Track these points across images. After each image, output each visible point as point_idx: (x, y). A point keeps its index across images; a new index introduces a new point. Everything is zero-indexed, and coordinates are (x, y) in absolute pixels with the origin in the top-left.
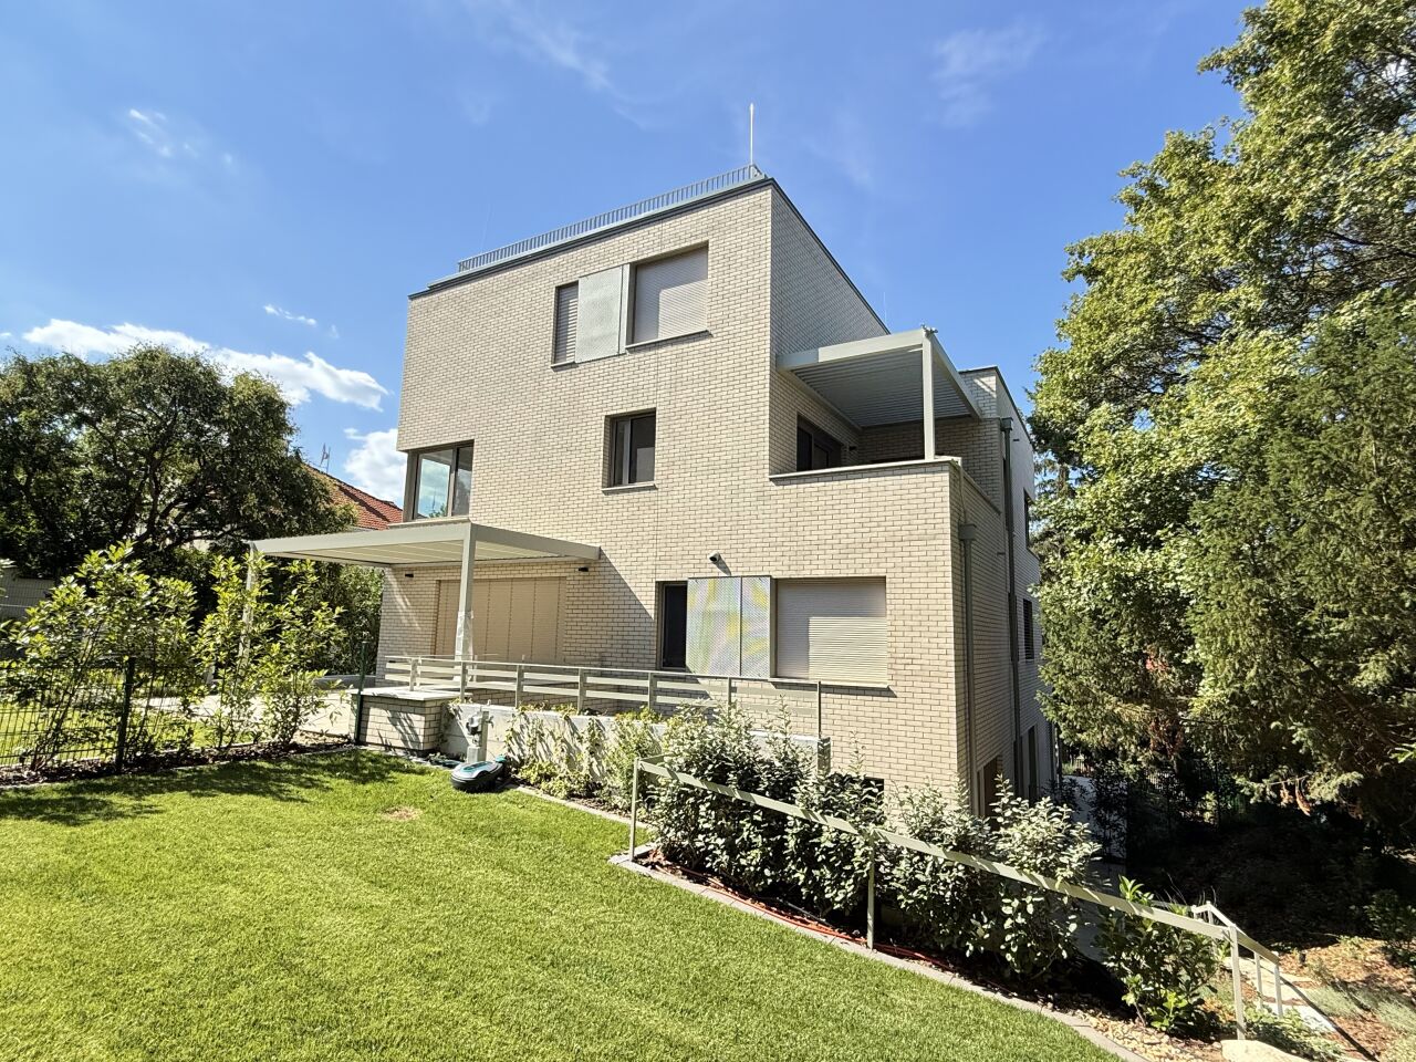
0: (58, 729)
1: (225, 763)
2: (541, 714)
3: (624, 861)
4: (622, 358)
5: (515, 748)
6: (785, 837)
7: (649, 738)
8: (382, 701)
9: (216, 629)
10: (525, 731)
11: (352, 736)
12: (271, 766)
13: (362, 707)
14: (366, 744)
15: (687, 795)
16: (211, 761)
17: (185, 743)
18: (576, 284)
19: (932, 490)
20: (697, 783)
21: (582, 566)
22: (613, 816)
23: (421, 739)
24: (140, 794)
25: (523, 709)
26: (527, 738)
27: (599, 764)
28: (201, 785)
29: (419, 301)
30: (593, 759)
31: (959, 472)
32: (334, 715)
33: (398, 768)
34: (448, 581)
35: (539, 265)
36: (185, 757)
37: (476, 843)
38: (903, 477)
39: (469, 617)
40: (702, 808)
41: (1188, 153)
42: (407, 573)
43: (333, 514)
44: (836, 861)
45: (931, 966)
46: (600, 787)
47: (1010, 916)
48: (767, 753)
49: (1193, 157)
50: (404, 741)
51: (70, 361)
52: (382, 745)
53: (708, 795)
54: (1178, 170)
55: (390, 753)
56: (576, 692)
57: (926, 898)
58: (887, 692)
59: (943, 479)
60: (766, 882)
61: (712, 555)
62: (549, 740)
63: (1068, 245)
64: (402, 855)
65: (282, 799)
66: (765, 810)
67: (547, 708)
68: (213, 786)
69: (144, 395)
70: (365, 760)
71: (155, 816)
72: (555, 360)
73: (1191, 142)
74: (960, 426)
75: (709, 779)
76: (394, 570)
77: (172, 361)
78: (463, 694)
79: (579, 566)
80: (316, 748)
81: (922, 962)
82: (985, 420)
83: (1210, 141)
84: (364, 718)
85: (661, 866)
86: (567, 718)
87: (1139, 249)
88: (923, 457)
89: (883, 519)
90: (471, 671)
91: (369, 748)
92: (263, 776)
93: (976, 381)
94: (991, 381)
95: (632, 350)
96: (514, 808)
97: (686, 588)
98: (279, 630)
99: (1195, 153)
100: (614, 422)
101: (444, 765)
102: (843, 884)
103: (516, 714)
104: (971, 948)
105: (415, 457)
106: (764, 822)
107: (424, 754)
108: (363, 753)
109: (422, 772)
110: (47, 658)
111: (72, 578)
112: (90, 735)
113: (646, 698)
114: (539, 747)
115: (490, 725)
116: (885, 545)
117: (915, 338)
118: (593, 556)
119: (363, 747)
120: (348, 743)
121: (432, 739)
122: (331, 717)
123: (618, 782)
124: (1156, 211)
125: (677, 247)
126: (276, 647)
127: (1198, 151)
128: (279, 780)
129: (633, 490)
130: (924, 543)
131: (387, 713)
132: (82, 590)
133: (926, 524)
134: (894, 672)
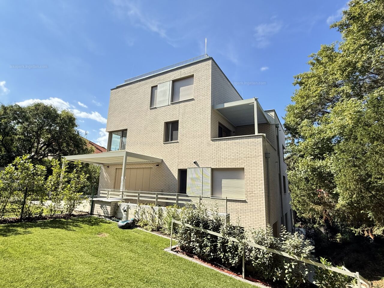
0: (4, 208)
1: (52, 219)
2: (144, 206)
3: (168, 250)
4: (169, 106)
5: (137, 216)
6: (217, 243)
7: (176, 213)
8: (98, 202)
9: (52, 180)
10: (140, 211)
11: (90, 212)
12: (66, 221)
13: (93, 203)
15: (188, 230)
16: (48, 219)
17: (41, 214)
18: (157, 86)
19: (258, 143)
20: (191, 226)
21: (157, 164)
22: (165, 237)
23: (109, 213)
24: (26, 228)
25: (139, 205)
26: (140, 213)
27: (161, 221)
28: (44, 225)
29: (114, 91)
30: (160, 220)
31: (265, 138)
32: (85, 206)
33: (102, 221)
34: (119, 168)
35: (147, 81)
36: (41, 218)
37: (125, 244)
38: (249, 139)
39: (125, 178)
40: (192, 234)
41: (328, 50)
42: (108, 166)
43: (87, 149)
44: (232, 251)
45: (262, 285)
46: (161, 228)
47: (287, 269)
48: (211, 218)
49: (329, 51)
50: (105, 214)
51: (16, 106)
52: (98, 215)
53: (194, 230)
54: (325, 55)
55: (101, 217)
56: (155, 200)
57: (260, 263)
58: (245, 201)
59: (260, 140)
60: (211, 257)
61: (194, 161)
62: (147, 214)
63: (294, 76)
64: (102, 247)
65: (68, 230)
66: (212, 235)
67: (146, 204)
68: (48, 226)
70: (93, 219)
71: (30, 234)
72: (151, 106)
73: (328, 47)
74: (265, 126)
75: (194, 225)
76: (104, 165)
78: (122, 200)
79: (156, 164)
80: (79, 216)
81: (259, 283)
82: (271, 124)
83: (334, 47)
84: (93, 207)
85: (179, 252)
86: (152, 207)
87: (315, 76)
88: (255, 134)
89: (243, 151)
90: (124, 194)
91: (94, 216)
92: (63, 223)
93: (268, 113)
94: (273, 114)
95: (172, 104)
96: (136, 234)
97: (187, 171)
98: (70, 181)
99: (330, 50)
100: (167, 124)
101: (116, 221)
102: (235, 258)
103: (137, 206)
104: (275, 279)
105: (111, 133)
106: (211, 239)
107: (110, 218)
108: (93, 217)
109: (109, 223)
110: (2, 187)
111: (11, 164)
112: (13, 210)
113: (175, 202)
114: (144, 216)
115: (129, 209)
116: (244, 159)
117: (252, 101)
118: (160, 161)
119: (93, 216)
120: (88, 214)
121: (113, 213)
122: (84, 206)
123: (167, 226)
124: (319, 66)
125: (185, 76)
126: (69, 185)
127: (331, 49)
128: (67, 224)
129: (172, 143)
130: (255, 158)
131: (100, 205)
132: (14, 168)
133: (256, 153)
134: (247, 196)
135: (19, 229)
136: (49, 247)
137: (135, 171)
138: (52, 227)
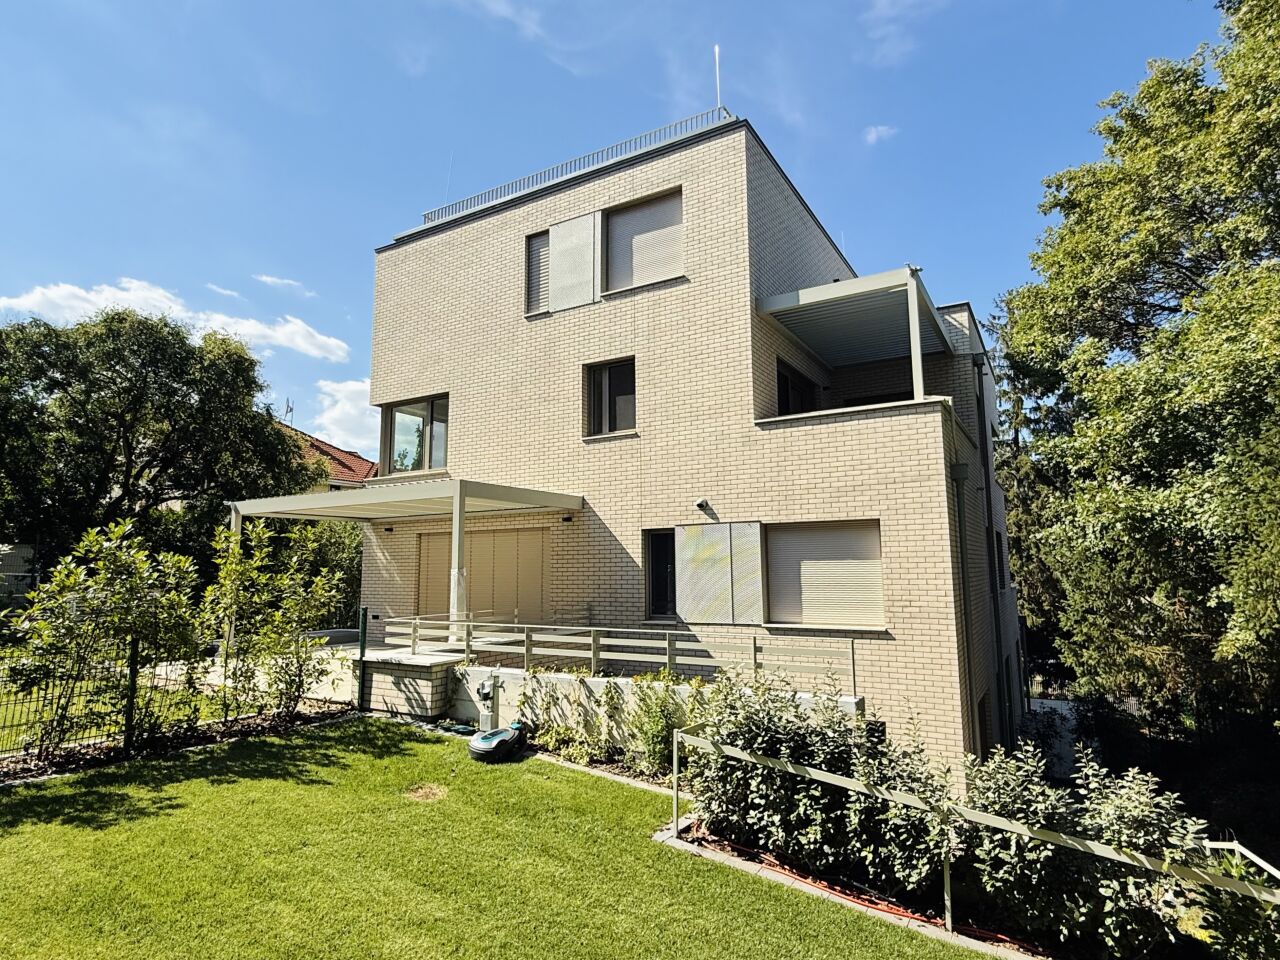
0: (63, 717)
1: (233, 740)
2: (552, 676)
3: (667, 837)
4: (597, 306)
5: (528, 712)
6: (845, 812)
7: (671, 701)
8: (385, 667)
9: (218, 603)
10: (538, 694)
11: (356, 702)
12: (283, 742)
13: (365, 672)
14: (371, 711)
15: (734, 769)
16: (218, 739)
17: (191, 722)
18: (546, 232)
19: (925, 430)
20: (745, 756)
21: (566, 516)
22: (640, 784)
23: (429, 704)
24: (158, 784)
25: (535, 672)
26: (540, 703)
27: (619, 727)
28: (217, 769)
29: (385, 254)
30: (612, 724)
31: (950, 413)
32: (336, 682)
33: (411, 737)
34: (429, 534)
35: (507, 215)
36: (192, 736)
37: (512, 825)
38: (894, 418)
39: (462, 575)
40: (754, 784)
41: (1176, 81)
42: (387, 527)
43: (306, 469)
44: (907, 840)
45: (1018, 950)
46: (621, 752)
47: (1110, 898)
48: (815, 721)
49: (1182, 84)
50: (412, 707)
51: (38, 326)
53: (757, 769)
54: (1167, 99)
55: (399, 719)
56: (590, 654)
57: (1012, 879)
58: (885, 635)
59: (936, 419)
60: (828, 860)
61: (699, 502)
62: (564, 704)
63: (1045, 178)
64: (443, 846)
65: (304, 783)
66: (826, 787)
67: (559, 670)
68: (230, 770)
69: (114, 357)
70: (374, 729)
71: (177, 812)
72: (528, 308)
73: (1180, 70)
74: (941, 360)
75: (760, 753)
76: (373, 525)
77: (140, 322)
78: (468, 656)
79: (562, 516)
80: (322, 717)
81: (1008, 945)
82: (959, 356)
83: (1199, 68)
84: (367, 684)
85: (707, 841)
86: (582, 682)
87: (1126, 179)
88: (912, 398)
89: (875, 461)
91: (375, 715)
92: (277, 754)
93: (947, 317)
95: (608, 298)
96: (540, 779)
97: (673, 534)
98: (280, 599)
99: (1185, 81)
100: (592, 372)
101: (457, 732)
102: (914, 862)
103: (528, 678)
104: (1065, 931)
105: (389, 410)
106: (822, 797)
107: (433, 720)
108: (370, 721)
109: (439, 741)
110: (50, 645)
111: (70, 558)
112: (96, 720)
113: (665, 659)
114: (554, 711)
115: (501, 690)
116: (877, 487)
117: (900, 277)
118: (576, 506)
119: (369, 715)
120: (351, 710)
121: (439, 704)
122: (333, 683)
123: (640, 745)
124: (1137, 141)
125: (649, 192)
126: (278, 614)
127: (1187, 79)
128: (293, 758)
129: (615, 438)
130: (918, 484)
131: (390, 679)
132: (82, 571)
133: (919, 465)
134: (891, 615)
135: (131, 790)
136: (265, 862)
137: (487, 540)
138: (244, 774)
